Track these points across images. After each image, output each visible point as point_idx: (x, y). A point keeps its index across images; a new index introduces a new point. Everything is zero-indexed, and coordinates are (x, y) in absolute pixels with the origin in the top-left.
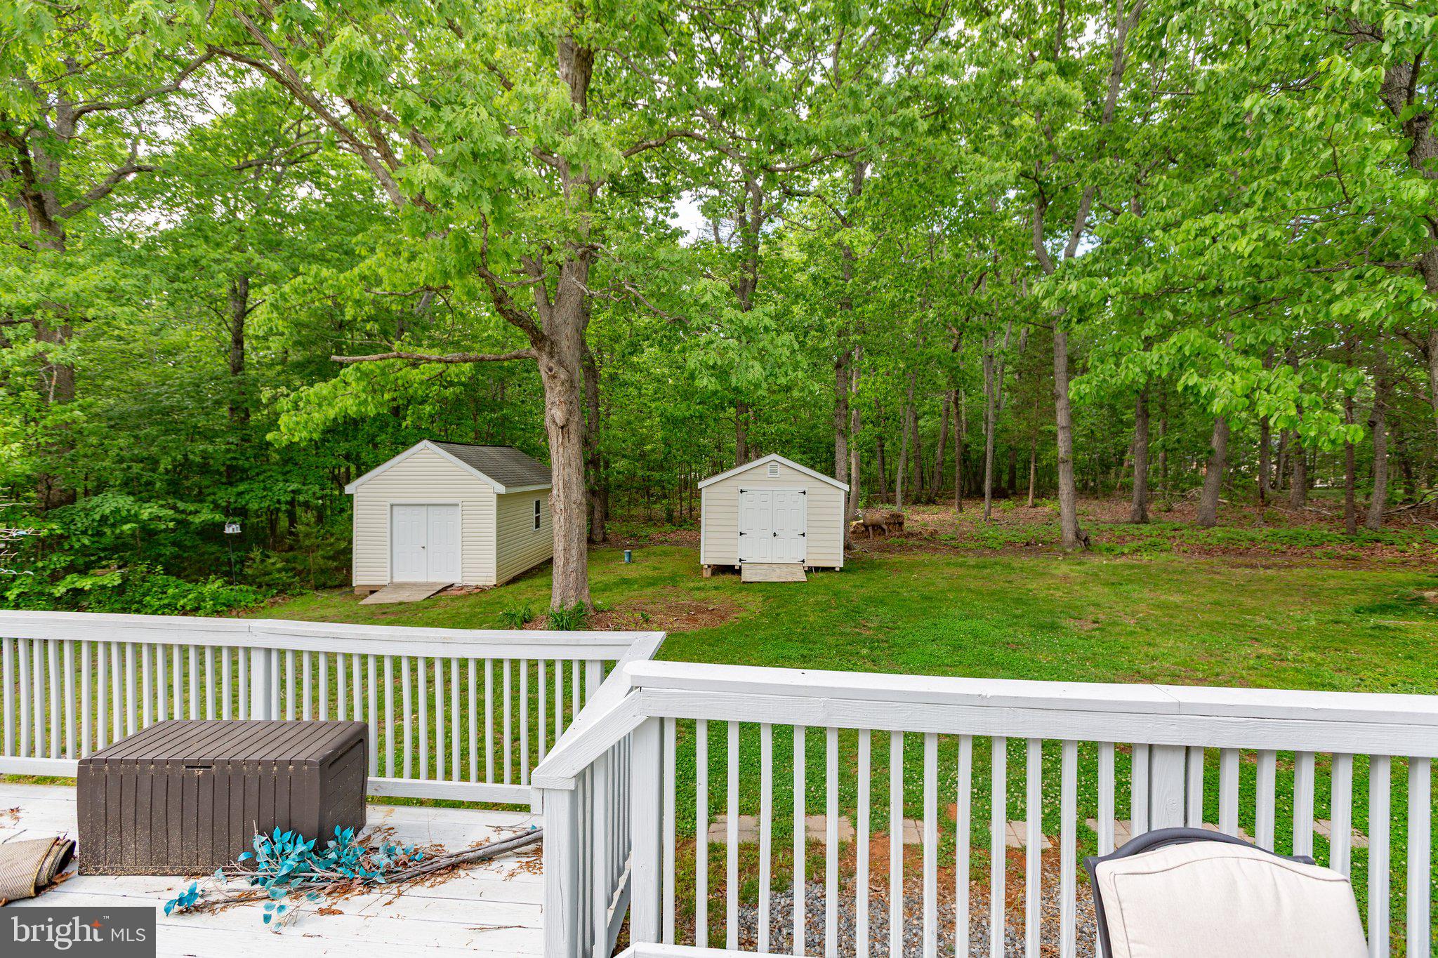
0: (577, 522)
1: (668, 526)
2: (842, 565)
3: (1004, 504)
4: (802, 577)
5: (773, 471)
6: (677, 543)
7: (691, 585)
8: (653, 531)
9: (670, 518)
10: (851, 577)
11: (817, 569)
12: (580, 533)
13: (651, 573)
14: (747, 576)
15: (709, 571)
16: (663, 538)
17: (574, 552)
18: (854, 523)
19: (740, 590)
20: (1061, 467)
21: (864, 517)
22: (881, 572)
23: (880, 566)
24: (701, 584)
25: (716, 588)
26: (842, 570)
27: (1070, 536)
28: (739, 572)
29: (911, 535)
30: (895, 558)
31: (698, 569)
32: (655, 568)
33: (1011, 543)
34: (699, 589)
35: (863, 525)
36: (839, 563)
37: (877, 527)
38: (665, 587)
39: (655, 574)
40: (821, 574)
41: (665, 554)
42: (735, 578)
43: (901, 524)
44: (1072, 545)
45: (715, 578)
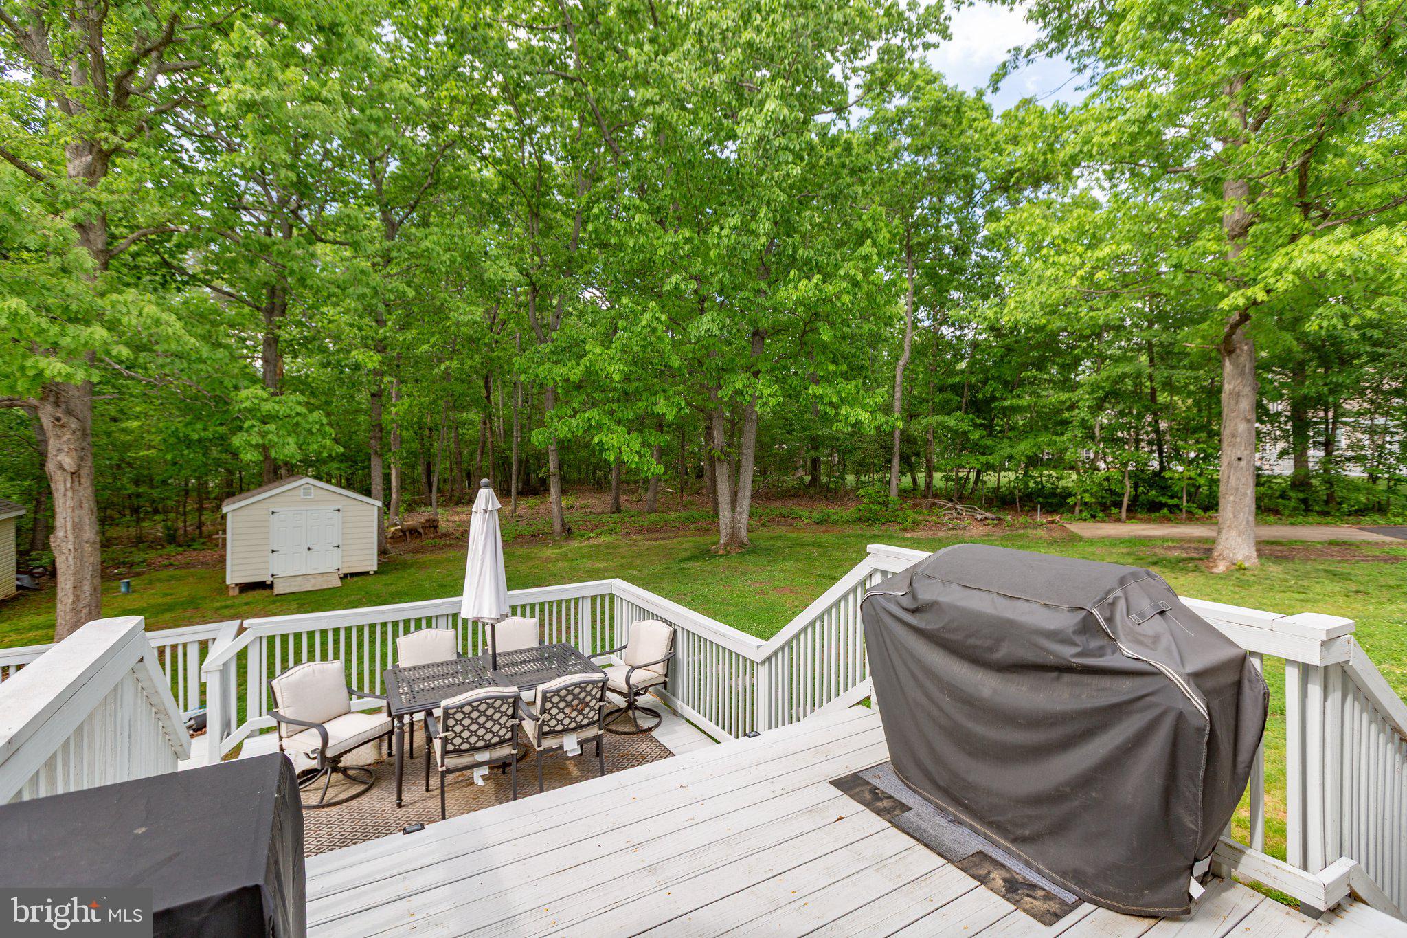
0: (91, 560)
1: (170, 549)
2: (375, 568)
3: (531, 501)
4: (338, 583)
5: (307, 492)
6: (187, 566)
7: (218, 604)
8: (152, 556)
9: (172, 538)
10: (384, 577)
11: (352, 575)
12: (93, 570)
13: (161, 600)
14: (279, 588)
15: (237, 590)
16: (166, 562)
17: (87, 589)
18: (393, 529)
19: (274, 602)
20: (552, 479)
21: (402, 524)
22: (412, 571)
23: (411, 566)
24: (228, 603)
25: (246, 604)
26: (375, 573)
27: (558, 528)
28: (271, 586)
29: (445, 535)
30: (427, 557)
31: (223, 589)
32: (166, 595)
33: (522, 536)
34: (227, 607)
35: (401, 530)
36: (373, 567)
37: (414, 532)
38: (185, 611)
39: (168, 600)
40: (355, 579)
41: (173, 578)
42: (266, 592)
43: (436, 527)
44: (560, 534)
45: (243, 595)
